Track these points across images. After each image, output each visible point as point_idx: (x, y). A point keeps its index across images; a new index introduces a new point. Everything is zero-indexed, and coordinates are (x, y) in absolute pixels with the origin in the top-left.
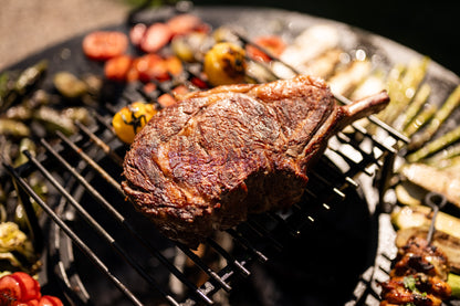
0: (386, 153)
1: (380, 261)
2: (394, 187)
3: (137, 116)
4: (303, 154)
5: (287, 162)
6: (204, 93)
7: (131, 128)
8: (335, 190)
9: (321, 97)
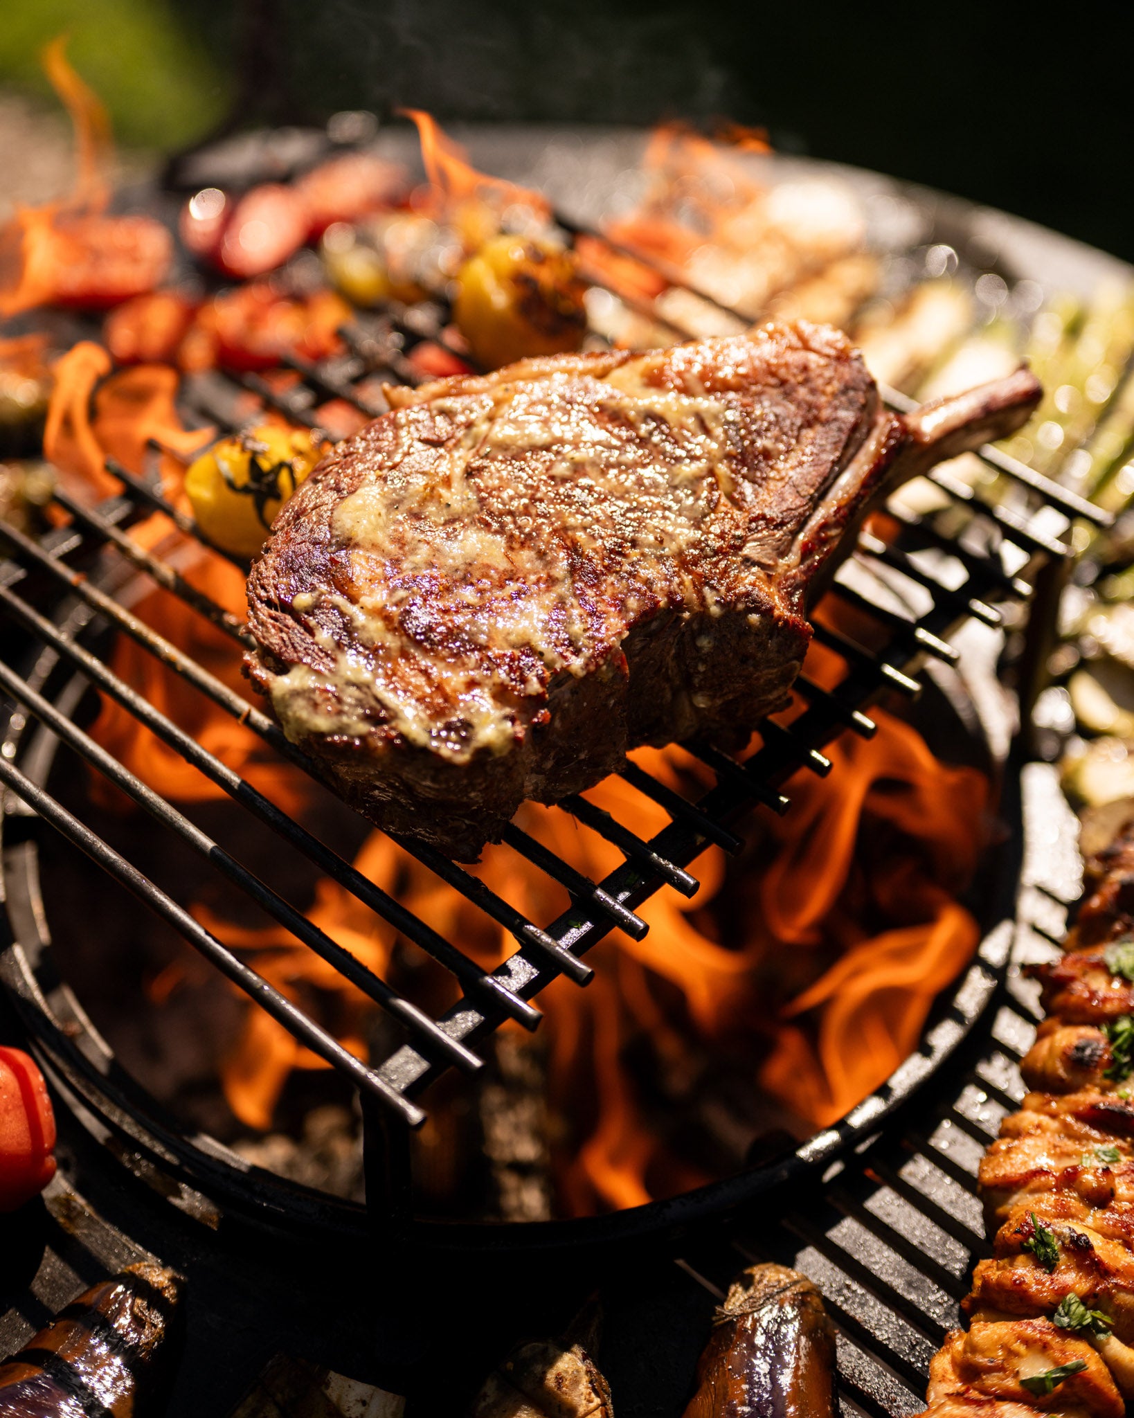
0: (1040, 559)
1: (1030, 906)
2: (1063, 681)
3: (265, 465)
4: (793, 558)
5: (749, 579)
6: (477, 383)
7: (248, 502)
8: (889, 670)
9: (836, 386)
